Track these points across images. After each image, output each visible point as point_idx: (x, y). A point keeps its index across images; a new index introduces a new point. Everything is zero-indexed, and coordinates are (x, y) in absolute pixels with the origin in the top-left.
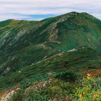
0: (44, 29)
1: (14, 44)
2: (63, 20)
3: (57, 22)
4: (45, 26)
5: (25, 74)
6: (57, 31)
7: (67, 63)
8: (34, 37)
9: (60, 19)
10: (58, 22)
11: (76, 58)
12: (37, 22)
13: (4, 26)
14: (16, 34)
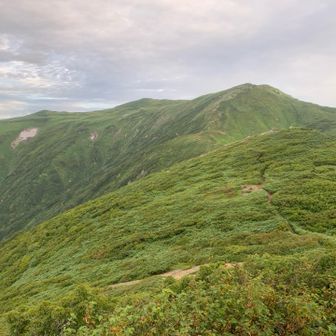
0: (199, 111)
1: (152, 137)
2: (230, 97)
3: (220, 101)
4: (200, 108)
5: (180, 175)
6: (220, 114)
7: (261, 155)
8: (183, 125)
9: (224, 96)
10: (223, 100)
11: (280, 145)
12: (188, 102)
13: (136, 109)
14: (155, 121)
